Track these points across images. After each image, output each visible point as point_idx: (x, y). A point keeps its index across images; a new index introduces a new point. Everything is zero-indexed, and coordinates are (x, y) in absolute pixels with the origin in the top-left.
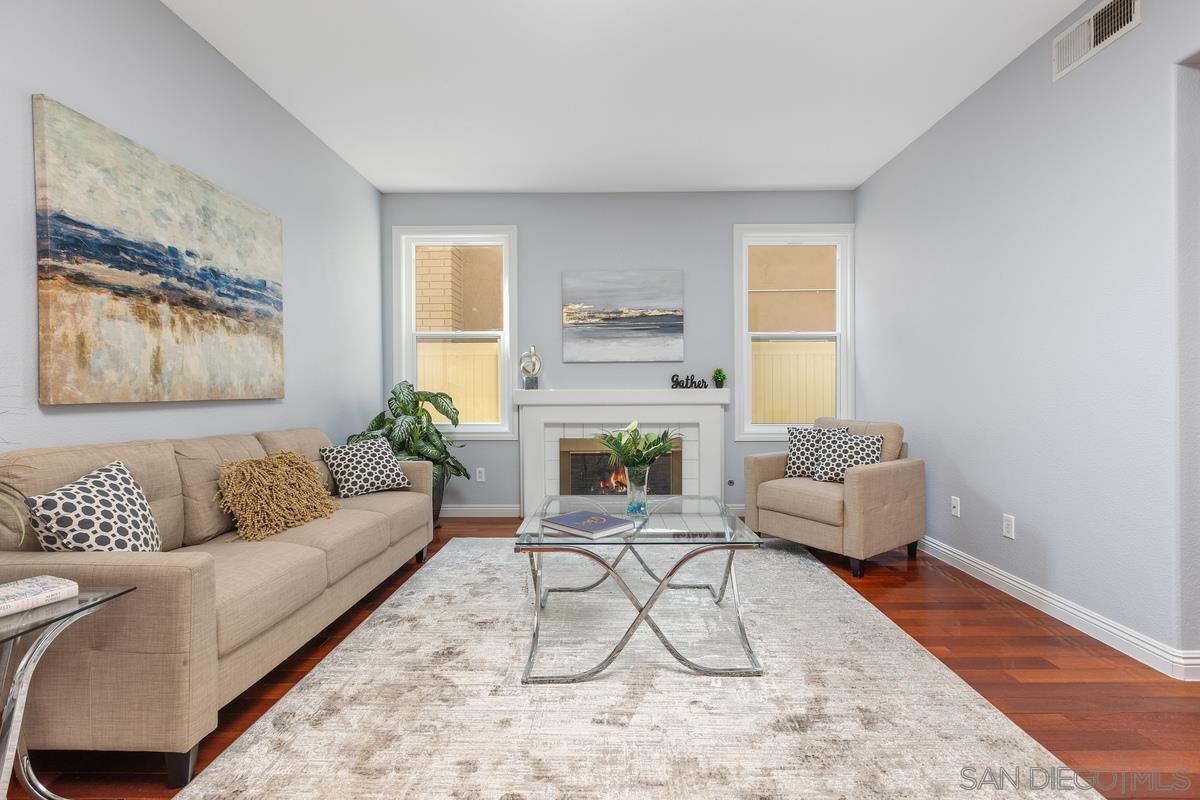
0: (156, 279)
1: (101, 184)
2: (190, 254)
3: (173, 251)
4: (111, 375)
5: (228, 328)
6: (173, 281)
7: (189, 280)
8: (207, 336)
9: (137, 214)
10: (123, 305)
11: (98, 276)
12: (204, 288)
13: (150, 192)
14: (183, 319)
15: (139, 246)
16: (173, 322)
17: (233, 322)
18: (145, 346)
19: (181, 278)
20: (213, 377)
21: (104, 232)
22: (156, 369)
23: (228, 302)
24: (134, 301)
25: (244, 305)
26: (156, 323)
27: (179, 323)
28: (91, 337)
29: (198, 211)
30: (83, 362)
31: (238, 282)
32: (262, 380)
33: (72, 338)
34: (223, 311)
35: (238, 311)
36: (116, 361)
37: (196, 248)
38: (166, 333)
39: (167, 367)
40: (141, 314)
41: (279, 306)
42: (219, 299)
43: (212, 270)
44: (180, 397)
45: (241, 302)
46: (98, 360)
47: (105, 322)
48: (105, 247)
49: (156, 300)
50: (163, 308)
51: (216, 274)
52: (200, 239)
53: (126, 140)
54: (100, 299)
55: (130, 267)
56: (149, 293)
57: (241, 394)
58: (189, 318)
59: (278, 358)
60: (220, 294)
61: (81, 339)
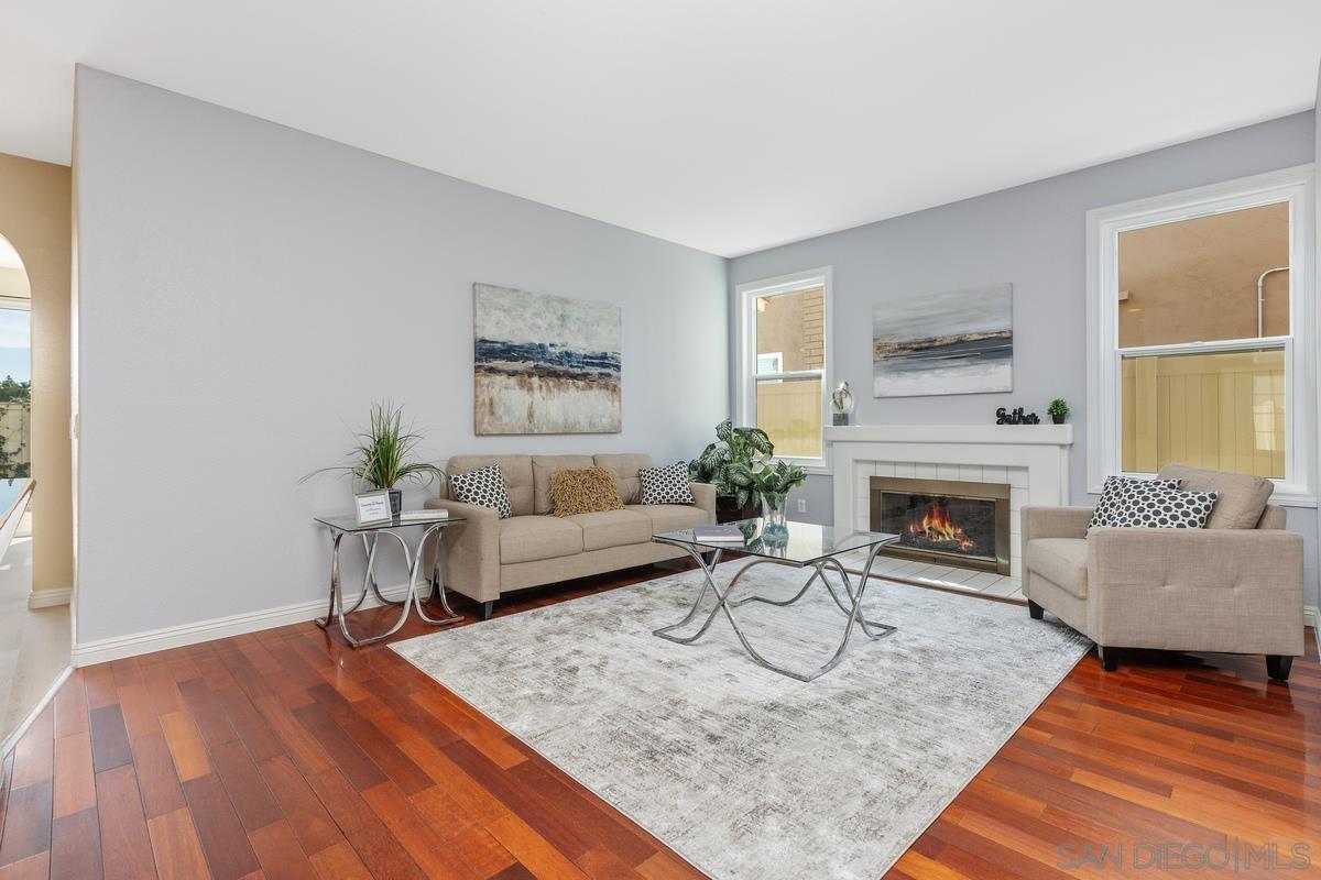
0: (531, 364)
1: (502, 318)
2: (551, 345)
3: (541, 346)
4: (506, 419)
5: (578, 387)
6: (541, 363)
7: (551, 361)
8: (562, 394)
9: (520, 329)
10: (513, 381)
11: (500, 367)
12: (562, 364)
13: (529, 314)
14: (548, 386)
15: (521, 347)
16: (541, 387)
17: (581, 383)
18: (524, 402)
19: (546, 361)
20: (566, 420)
21: (503, 343)
22: (531, 415)
23: (578, 371)
24: (518, 378)
25: (590, 372)
26: (531, 389)
27: (544, 388)
28: (496, 400)
29: (558, 319)
30: (492, 413)
31: (585, 357)
32: (604, 420)
33: (487, 401)
34: (574, 377)
35: (585, 376)
36: (508, 412)
37: (556, 341)
38: (537, 394)
39: (537, 414)
40: (522, 385)
41: (618, 368)
42: (571, 370)
43: (566, 353)
44: (544, 430)
45: (588, 369)
46: (499, 411)
47: (503, 391)
48: (502, 351)
49: (530, 375)
50: (535, 380)
51: (568, 354)
52: (559, 335)
53: (515, 290)
54: (500, 379)
55: (515, 359)
56: (527, 372)
57: (586, 429)
58: (551, 384)
59: (617, 403)
60: (572, 366)
61: (491, 400)
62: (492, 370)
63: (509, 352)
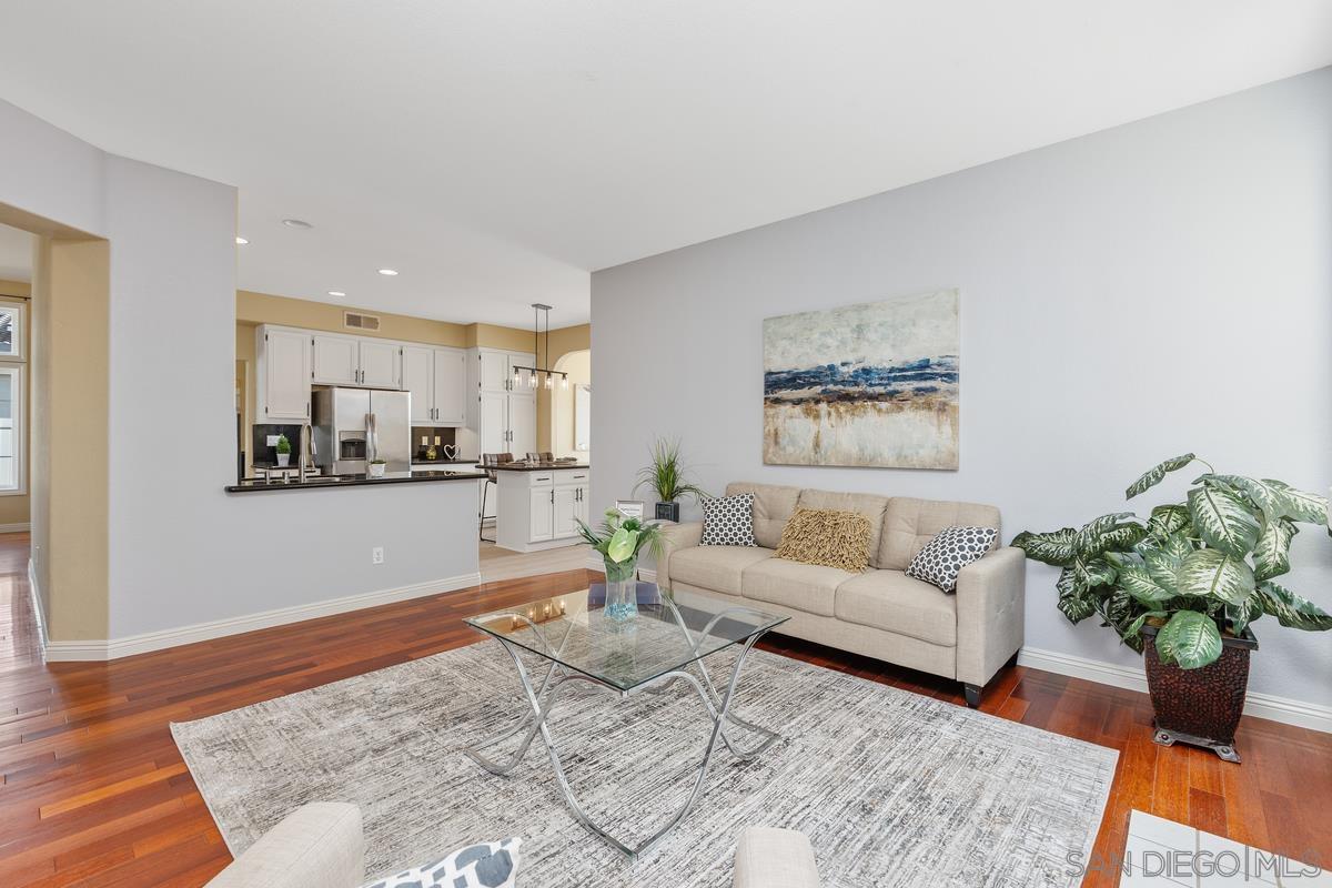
0: (818, 389)
1: (788, 347)
2: (843, 364)
3: (831, 367)
4: (790, 449)
5: (880, 411)
6: (831, 387)
7: (843, 382)
8: (857, 419)
9: (807, 354)
10: (798, 409)
11: (785, 397)
12: (857, 384)
13: (816, 336)
14: (837, 411)
15: (807, 372)
16: (829, 414)
17: (884, 405)
18: (809, 431)
19: (836, 383)
20: (861, 450)
21: (788, 372)
22: (817, 445)
23: (881, 390)
24: (803, 406)
25: (899, 389)
26: (817, 417)
27: (833, 414)
28: (781, 429)
29: (853, 331)
30: (776, 443)
31: (892, 370)
32: (921, 452)
33: (772, 431)
34: (873, 398)
35: (892, 394)
36: (793, 442)
37: (850, 358)
38: (825, 422)
39: (824, 443)
40: (807, 413)
41: (951, 377)
42: (870, 390)
43: (864, 370)
44: (833, 462)
45: (895, 386)
46: (783, 441)
47: (787, 421)
48: (788, 380)
49: (818, 402)
50: (823, 406)
51: (866, 371)
52: (854, 350)
53: (802, 314)
54: (786, 409)
55: (801, 386)
56: (814, 399)
57: (892, 462)
58: (842, 409)
59: (947, 429)
60: (871, 385)
61: (776, 430)
62: (777, 401)
63: (795, 380)
